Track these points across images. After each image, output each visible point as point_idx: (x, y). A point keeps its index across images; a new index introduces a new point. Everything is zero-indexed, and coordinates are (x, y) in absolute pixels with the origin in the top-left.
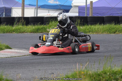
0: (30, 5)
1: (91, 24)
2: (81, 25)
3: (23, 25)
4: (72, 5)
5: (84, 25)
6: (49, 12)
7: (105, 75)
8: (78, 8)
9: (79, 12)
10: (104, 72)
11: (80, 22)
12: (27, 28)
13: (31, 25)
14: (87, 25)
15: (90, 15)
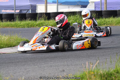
0: (53, 2)
1: (106, 17)
2: (97, 19)
3: (45, 20)
4: (89, 1)
5: (99, 18)
6: (69, 8)
7: (118, 74)
8: (94, 4)
9: (95, 7)
10: (117, 72)
11: (96, 15)
12: (48, 22)
13: (52, 20)
14: (102, 18)
15: (105, 10)
